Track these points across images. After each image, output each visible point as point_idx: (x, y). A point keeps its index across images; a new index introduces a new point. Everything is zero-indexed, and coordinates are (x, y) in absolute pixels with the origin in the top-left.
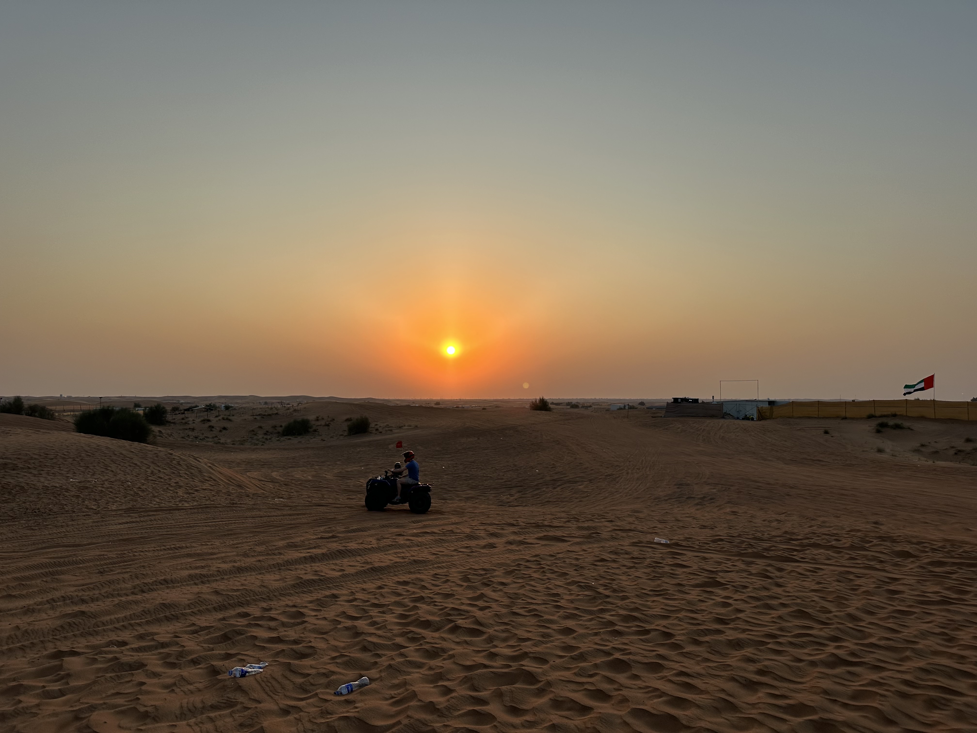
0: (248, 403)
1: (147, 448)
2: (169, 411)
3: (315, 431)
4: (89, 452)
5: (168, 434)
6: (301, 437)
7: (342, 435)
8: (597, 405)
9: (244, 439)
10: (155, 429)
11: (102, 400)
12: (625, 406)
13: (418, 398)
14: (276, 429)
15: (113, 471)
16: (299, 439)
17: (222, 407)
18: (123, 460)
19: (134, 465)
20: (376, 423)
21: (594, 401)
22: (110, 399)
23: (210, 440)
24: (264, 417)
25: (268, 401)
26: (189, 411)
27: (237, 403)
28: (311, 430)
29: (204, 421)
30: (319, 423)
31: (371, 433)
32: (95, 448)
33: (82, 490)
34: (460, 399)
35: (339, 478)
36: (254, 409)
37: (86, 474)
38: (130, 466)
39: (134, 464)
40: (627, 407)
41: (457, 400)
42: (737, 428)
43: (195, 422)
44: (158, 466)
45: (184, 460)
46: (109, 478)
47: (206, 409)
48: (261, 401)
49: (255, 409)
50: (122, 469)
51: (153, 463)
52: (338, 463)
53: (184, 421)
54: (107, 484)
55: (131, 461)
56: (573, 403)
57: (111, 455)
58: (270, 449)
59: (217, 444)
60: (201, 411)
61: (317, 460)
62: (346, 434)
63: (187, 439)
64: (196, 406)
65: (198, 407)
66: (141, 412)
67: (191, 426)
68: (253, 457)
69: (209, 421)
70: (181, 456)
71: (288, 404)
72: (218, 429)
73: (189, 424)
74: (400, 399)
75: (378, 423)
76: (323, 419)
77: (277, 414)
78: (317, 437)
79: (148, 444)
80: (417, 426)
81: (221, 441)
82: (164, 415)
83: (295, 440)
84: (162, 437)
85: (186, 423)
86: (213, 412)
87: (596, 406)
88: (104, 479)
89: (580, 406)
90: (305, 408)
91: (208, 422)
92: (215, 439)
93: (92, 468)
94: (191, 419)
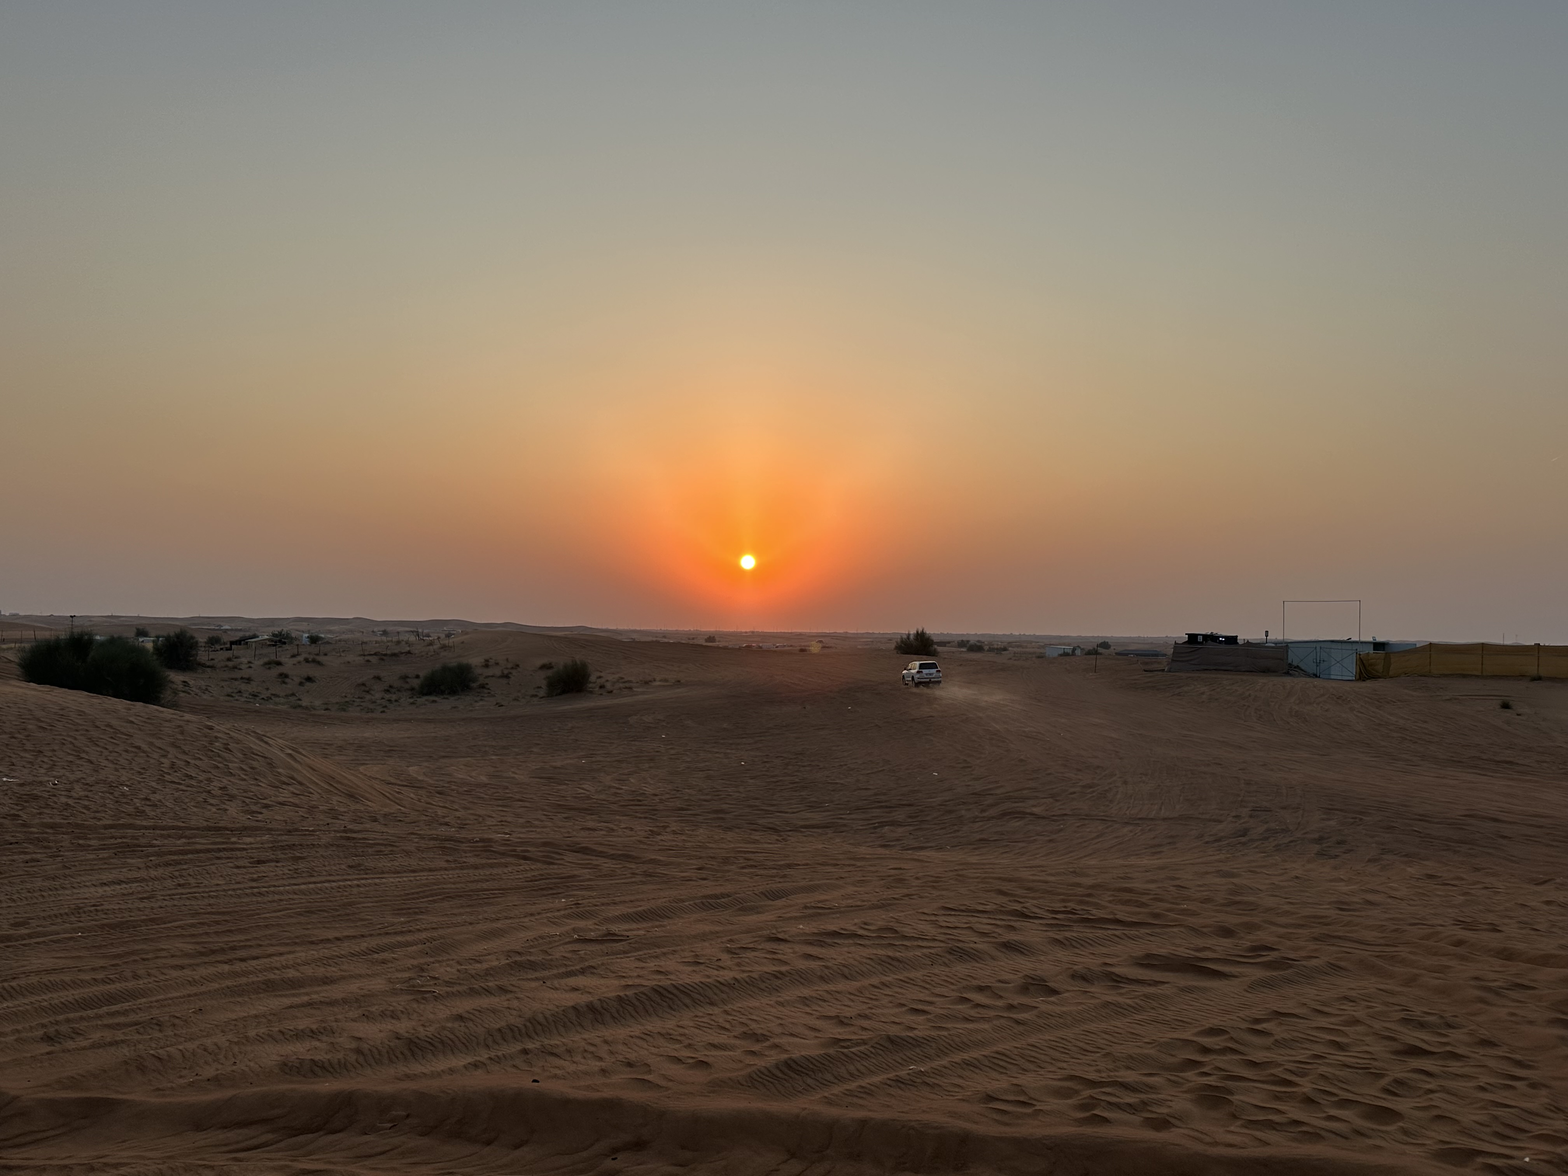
0: (352, 631)
1: (161, 715)
2: (203, 645)
3: (482, 686)
4: (42, 722)
5: (200, 688)
6: (456, 697)
7: (536, 696)
8: (1018, 646)
9: (347, 699)
10: (176, 677)
11: (76, 622)
12: (1074, 650)
13: (671, 627)
14: (407, 682)
15: (91, 762)
16: (452, 701)
17: (304, 638)
18: (112, 738)
19: (133, 750)
20: (599, 674)
21: (1011, 640)
22: (91, 621)
23: (282, 700)
24: (385, 658)
25: (390, 629)
26: (240, 644)
27: (330, 632)
28: (474, 685)
29: (269, 664)
30: (489, 672)
31: (591, 692)
32: (55, 713)
33: (26, 802)
34: (753, 632)
35: (542, 781)
36: (363, 643)
37: (36, 767)
38: (127, 751)
39: (136, 747)
40: (1078, 652)
41: (746, 632)
42: (1323, 695)
43: (252, 665)
44: (184, 753)
45: (238, 742)
46: (84, 776)
47: (272, 641)
48: (376, 629)
49: (366, 643)
50: (109, 758)
51: (173, 745)
52: (535, 750)
53: (230, 664)
54: (78, 789)
55: (129, 742)
56: (972, 642)
57: (88, 729)
58: (399, 720)
59: (295, 708)
60: (263, 644)
61: (494, 743)
62: (542, 693)
63: (237, 698)
64: (255, 636)
65: (258, 637)
66: (149, 646)
67: (245, 673)
68: (366, 735)
69: (279, 664)
70: (231, 733)
71: (428, 636)
72: (297, 680)
73: (240, 669)
74: (638, 629)
75: (602, 674)
76: (497, 664)
77: (409, 652)
78: (486, 699)
79: (163, 706)
80: (679, 681)
81: (304, 704)
82: (194, 652)
83: (445, 704)
84: (189, 693)
85: (235, 667)
86: (286, 647)
87: (1015, 649)
88: (72, 777)
89: (986, 648)
90: (463, 643)
91: (277, 667)
92: (292, 699)
93: (50, 754)
94: (244, 660)
